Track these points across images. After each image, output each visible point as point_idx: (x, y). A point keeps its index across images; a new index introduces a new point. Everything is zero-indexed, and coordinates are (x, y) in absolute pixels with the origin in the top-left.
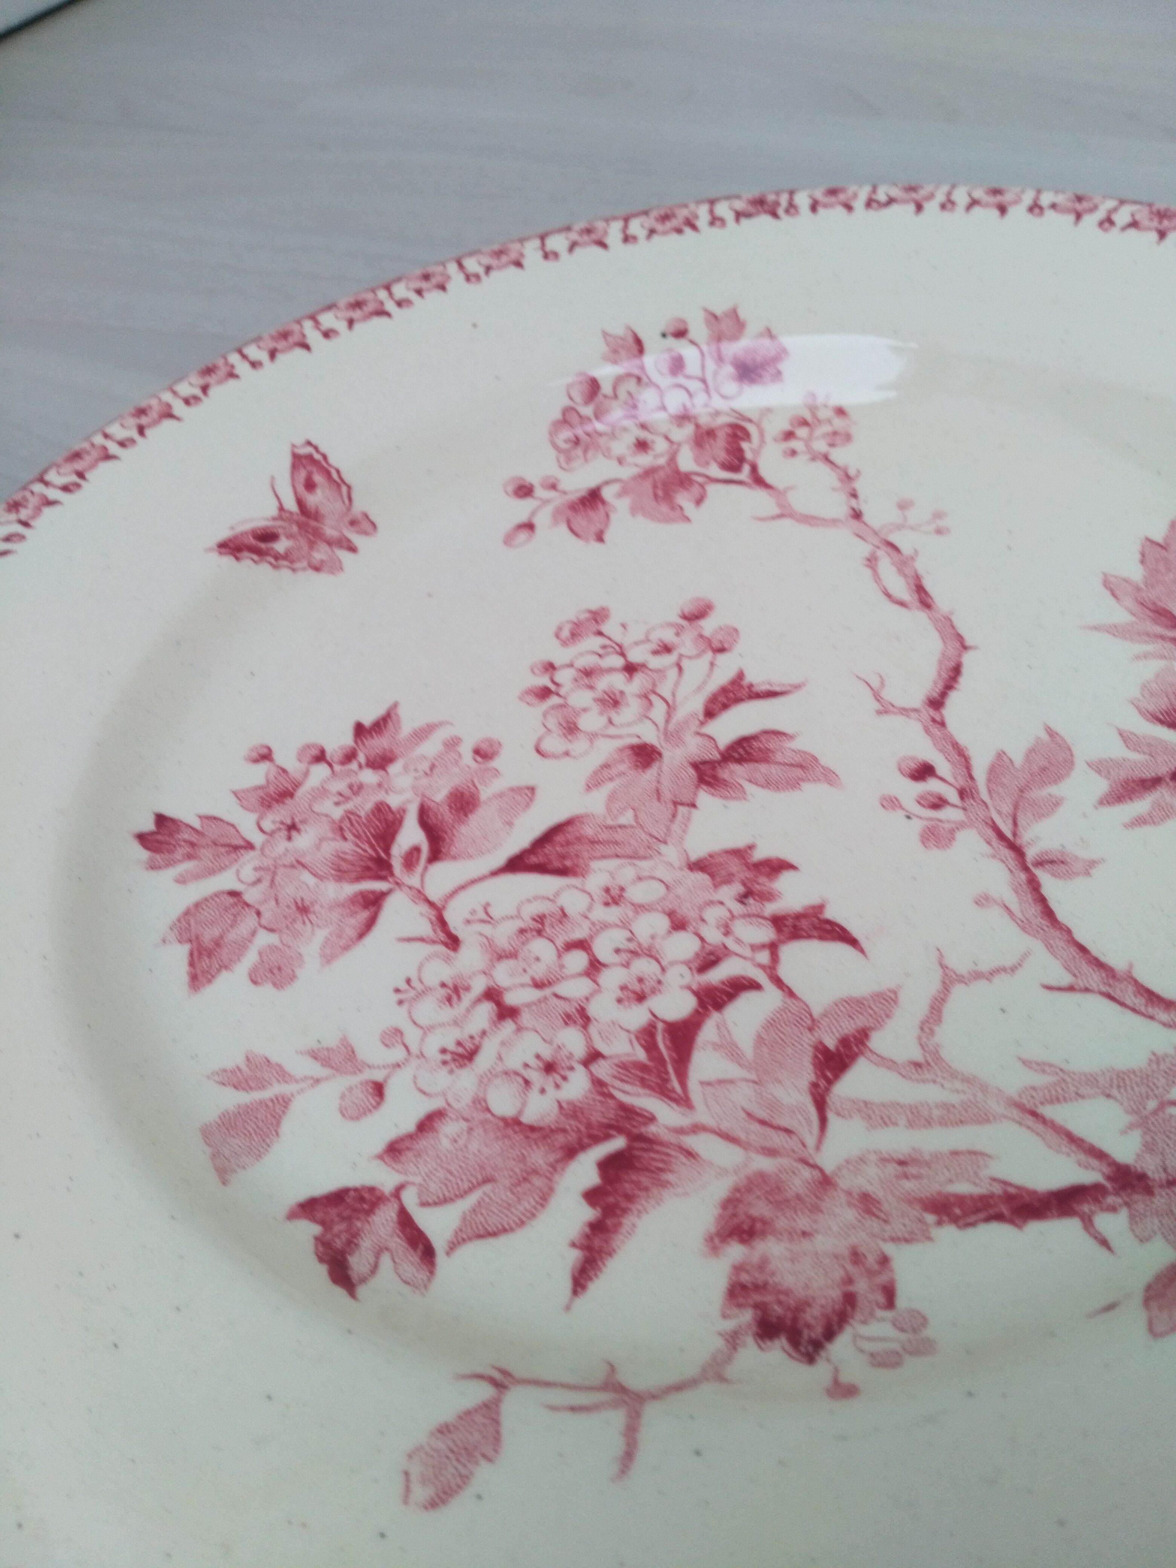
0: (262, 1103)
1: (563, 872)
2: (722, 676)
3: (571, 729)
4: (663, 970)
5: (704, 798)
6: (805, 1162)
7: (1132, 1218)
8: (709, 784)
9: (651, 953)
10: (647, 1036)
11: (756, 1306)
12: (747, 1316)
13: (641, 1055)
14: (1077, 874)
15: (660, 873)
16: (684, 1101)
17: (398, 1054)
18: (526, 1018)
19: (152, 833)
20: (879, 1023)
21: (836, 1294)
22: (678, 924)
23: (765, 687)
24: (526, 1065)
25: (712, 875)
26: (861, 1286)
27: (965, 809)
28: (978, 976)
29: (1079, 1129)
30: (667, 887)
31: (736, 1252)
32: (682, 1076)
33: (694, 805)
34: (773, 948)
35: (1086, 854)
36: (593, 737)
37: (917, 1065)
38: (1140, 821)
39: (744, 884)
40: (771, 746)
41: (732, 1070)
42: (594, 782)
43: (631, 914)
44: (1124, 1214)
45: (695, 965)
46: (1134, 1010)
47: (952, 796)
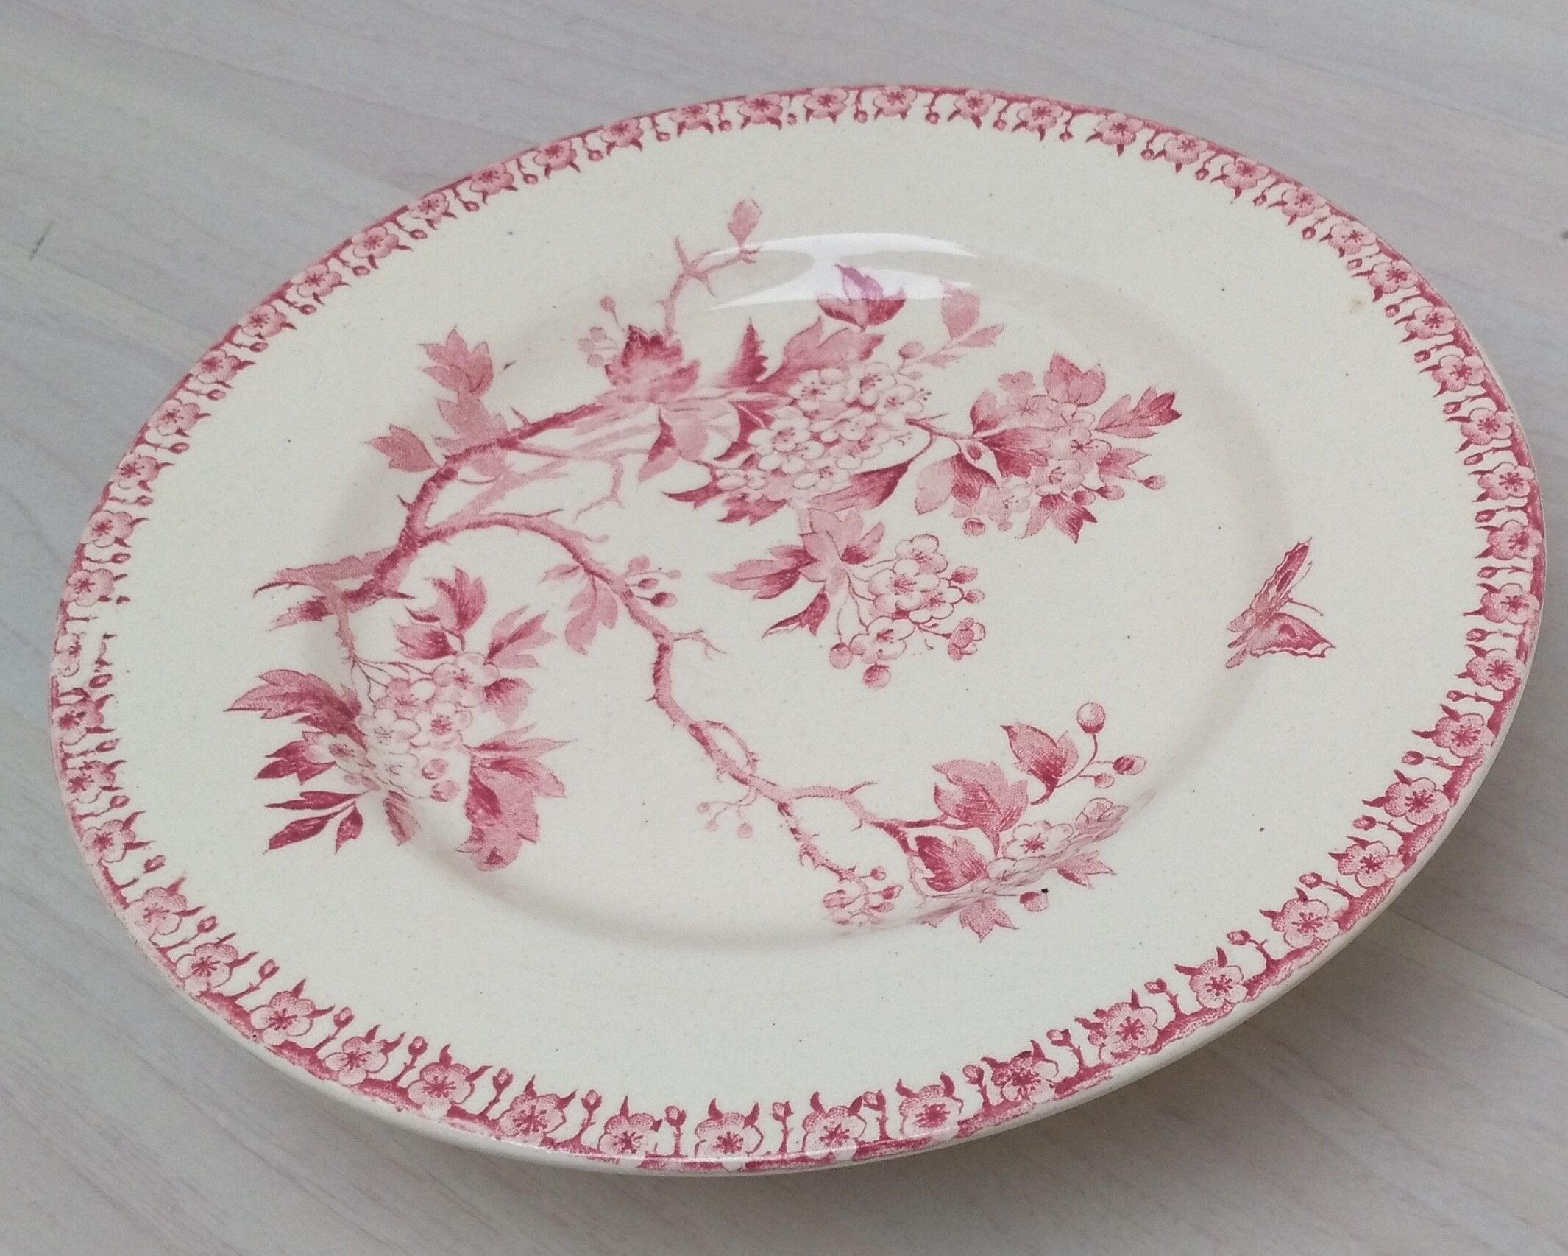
0: (966, 330)
1: (865, 474)
2: (827, 626)
3: (919, 558)
4: (774, 449)
5: (798, 543)
6: (664, 403)
7: (506, 428)
8: (799, 551)
9: (786, 453)
10: (768, 421)
11: (666, 349)
12: (668, 344)
13: (767, 412)
14: (553, 571)
15: (803, 493)
16: (735, 404)
17: (906, 371)
18: (843, 406)
19: (1170, 405)
20: (645, 465)
21: (633, 364)
22: (777, 471)
23: (791, 627)
24: (828, 389)
25: (769, 501)
26: (622, 371)
27: (627, 585)
28: (598, 503)
29: (536, 457)
30: (794, 487)
31: (684, 364)
32: (741, 412)
33: (802, 535)
34: (715, 479)
35: (550, 583)
36: (900, 557)
37: (621, 456)
38: (519, 612)
39: (748, 503)
40: (767, 588)
41: (715, 422)
42: (879, 531)
43: (808, 467)
44: (509, 430)
45: (757, 457)
46: (514, 515)
47: (636, 591)
